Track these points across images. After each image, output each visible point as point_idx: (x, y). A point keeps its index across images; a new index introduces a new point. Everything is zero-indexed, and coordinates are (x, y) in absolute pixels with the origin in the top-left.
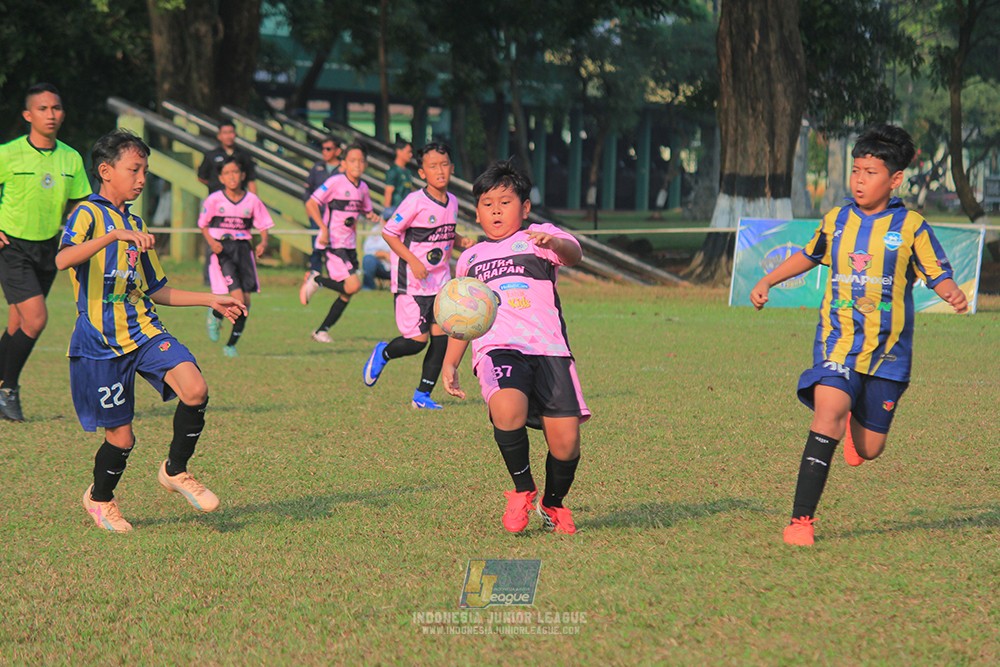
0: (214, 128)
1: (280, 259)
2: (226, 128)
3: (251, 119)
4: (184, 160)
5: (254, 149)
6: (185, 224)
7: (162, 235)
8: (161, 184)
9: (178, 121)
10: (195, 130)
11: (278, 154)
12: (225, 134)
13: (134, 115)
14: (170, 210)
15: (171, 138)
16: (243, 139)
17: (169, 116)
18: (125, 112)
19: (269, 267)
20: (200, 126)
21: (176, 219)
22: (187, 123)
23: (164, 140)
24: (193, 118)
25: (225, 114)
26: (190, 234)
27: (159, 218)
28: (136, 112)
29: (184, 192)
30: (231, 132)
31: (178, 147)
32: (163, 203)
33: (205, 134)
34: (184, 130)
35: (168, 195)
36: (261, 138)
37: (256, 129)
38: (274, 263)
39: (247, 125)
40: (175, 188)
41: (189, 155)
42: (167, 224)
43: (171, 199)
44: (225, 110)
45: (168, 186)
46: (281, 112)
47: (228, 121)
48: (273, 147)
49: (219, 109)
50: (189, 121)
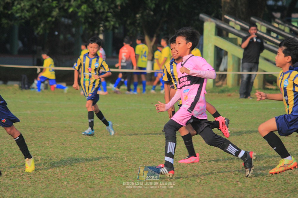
0: (247, 27)
1: (276, 85)
2: (253, 28)
3: (264, 22)
4: (234, 41)
5: (265, 36)
6: (233, 70)
7: (223, 75)
8: (223, 52)
9: (231, 24)
10: (238, 28)
11: (277, 38)
12: (252, 30)
13: (211, 22)
14: (227, 64)
15: (228, 31)
16: (261, 32)
17: (227, 22)
18: (207, 20)
19: (271, 89)
20: (241, 26)
21: (230, 68)
22: (235, 25)
23: (224, 33)
24: (238, 22)
25: (252, 20)
26: (235, 74)
27: (222, 68)
28: (212, 20)
29: (233, 56)
30: (255, 30)
31: (231, 36)
32: (224, 60)
33: (243, 29)
34: (234, 28)
35: (226, 57)
36: (269, 31)
37: (267, 27)
38: (274, 87)
39: (262, 25)
40: (229, 54)
41: (236, 39)
42: (225, 70)
43: (227, 59)
44: (252, 19)
45: (226, 53)
46: (278, 19)
47: (253, 24)
48: (275, 35)
49: (250, 18)
50: (236, 24)
